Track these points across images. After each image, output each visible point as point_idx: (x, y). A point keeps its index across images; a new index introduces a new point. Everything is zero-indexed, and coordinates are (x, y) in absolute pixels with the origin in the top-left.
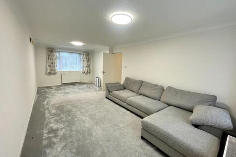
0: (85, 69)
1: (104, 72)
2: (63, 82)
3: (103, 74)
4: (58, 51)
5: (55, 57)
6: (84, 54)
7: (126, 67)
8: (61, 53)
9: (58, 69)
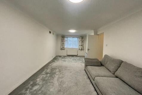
0: (81, 47)
1: (88, 49)
2: (68, 54)
3: (88, 51)
4: (66, 37)
5: (65, 40)
6: (80, 38)
7: (107, 45)
8: (68, 38)
9: (66, 47)
